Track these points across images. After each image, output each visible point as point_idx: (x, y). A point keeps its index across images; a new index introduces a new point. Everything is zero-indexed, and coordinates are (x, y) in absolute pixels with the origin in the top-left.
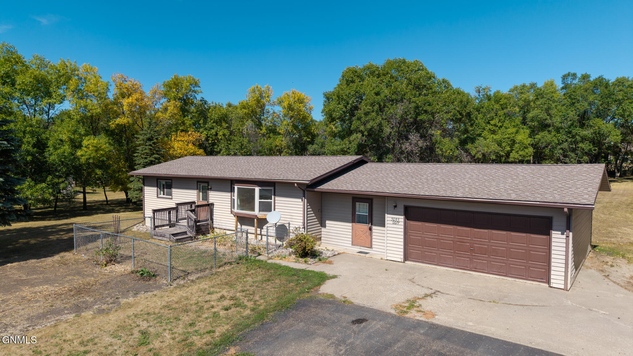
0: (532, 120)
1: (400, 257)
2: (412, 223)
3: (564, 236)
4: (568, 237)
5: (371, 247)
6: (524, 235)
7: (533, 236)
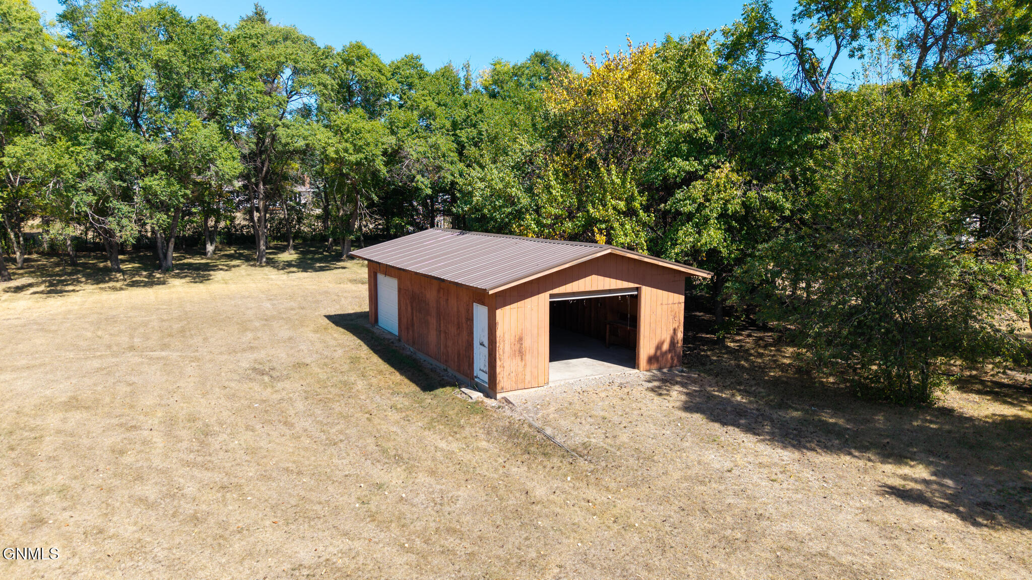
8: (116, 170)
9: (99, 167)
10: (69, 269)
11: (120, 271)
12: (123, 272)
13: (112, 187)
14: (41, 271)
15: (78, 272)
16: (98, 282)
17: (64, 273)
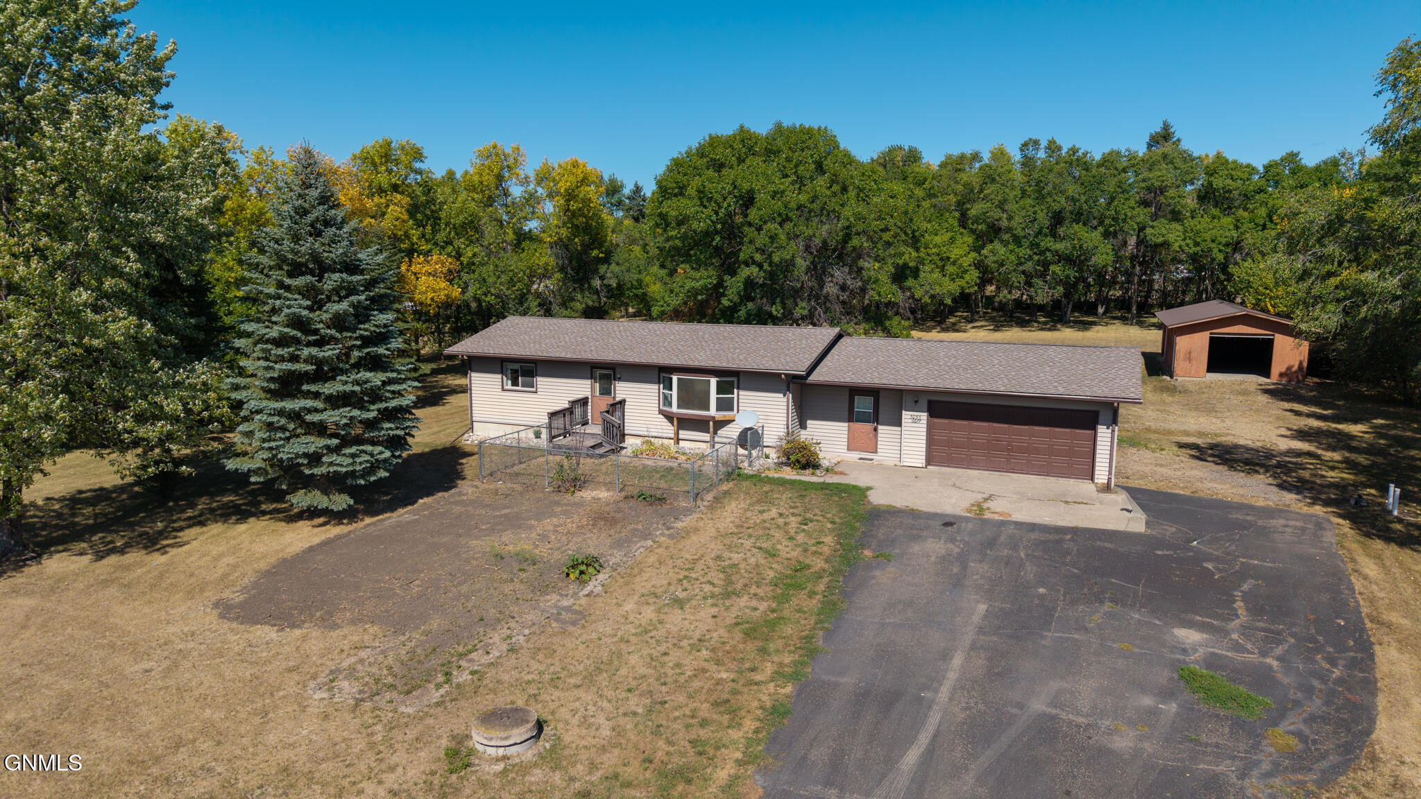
0: (976, 221)
1: (920, 460)
2: (936, 420)
3: (1110, 431)
4: (1113, 431)
5: (876, 452)
6: (1068, 430)
7: (1077, 431)
8: (1038, 261)
9: (1030, 258)
10: (1008, 319)
11: (1036, 321)
12: (1039, 322)
13: (1036, 270)
14: (992, 319)
15: (1011, 321)
16: (1022, 327)
17: (1005, 321)
